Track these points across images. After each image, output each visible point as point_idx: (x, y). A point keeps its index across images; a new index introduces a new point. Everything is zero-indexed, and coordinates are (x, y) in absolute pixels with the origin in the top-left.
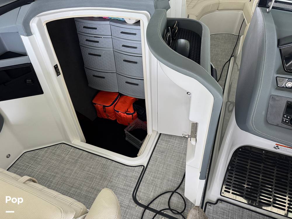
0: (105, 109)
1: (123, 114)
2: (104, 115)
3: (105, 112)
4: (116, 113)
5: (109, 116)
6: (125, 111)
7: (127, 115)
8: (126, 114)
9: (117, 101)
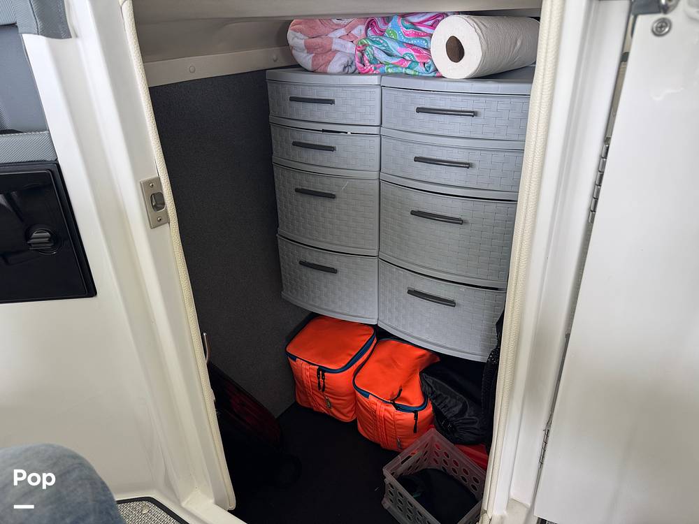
0: (324, 379)
1: (384, 407)
2: (318, 400)
3: (322, 388)
4: (356, 400)
5: (332, 405)
6: (392, 395)
7: (399, 412)
8: (392, 409)
9: (365, 356)
